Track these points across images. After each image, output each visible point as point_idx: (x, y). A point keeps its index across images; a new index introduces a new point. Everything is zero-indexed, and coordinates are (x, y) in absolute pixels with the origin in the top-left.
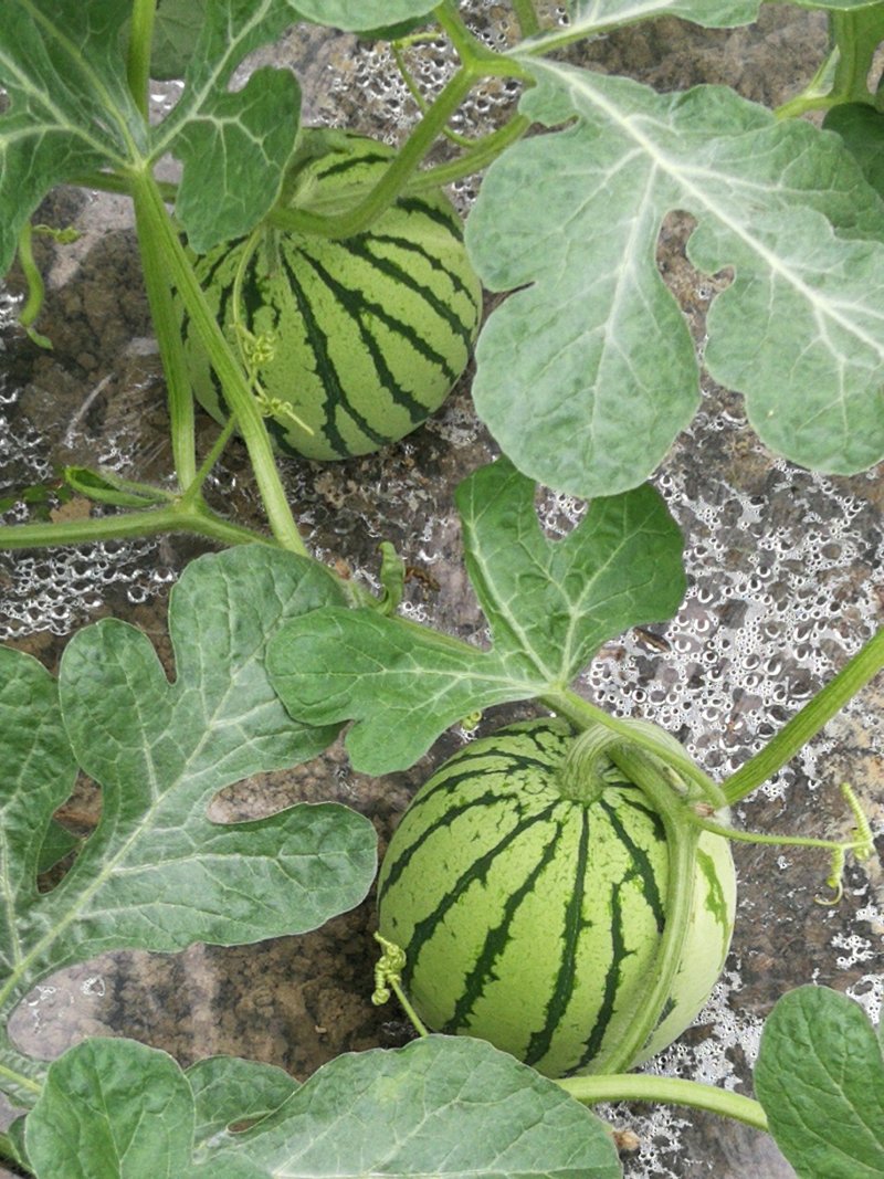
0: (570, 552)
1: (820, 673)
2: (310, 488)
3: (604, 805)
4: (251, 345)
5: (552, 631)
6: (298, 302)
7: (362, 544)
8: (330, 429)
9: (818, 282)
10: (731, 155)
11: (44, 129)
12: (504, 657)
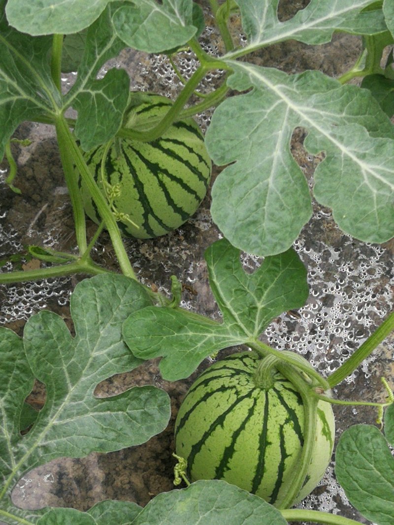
0: (256, 278)
1: (368, 326)
2: (138, 250)
3: (275, 390)
4: (110, 189)
5: (250, 315)
6: (130, 170)
7: (162, 275)
8: (146, 225)
9: (363, 157)
10: (321, 101)
11: (15, 98)
12: (229, 326)
